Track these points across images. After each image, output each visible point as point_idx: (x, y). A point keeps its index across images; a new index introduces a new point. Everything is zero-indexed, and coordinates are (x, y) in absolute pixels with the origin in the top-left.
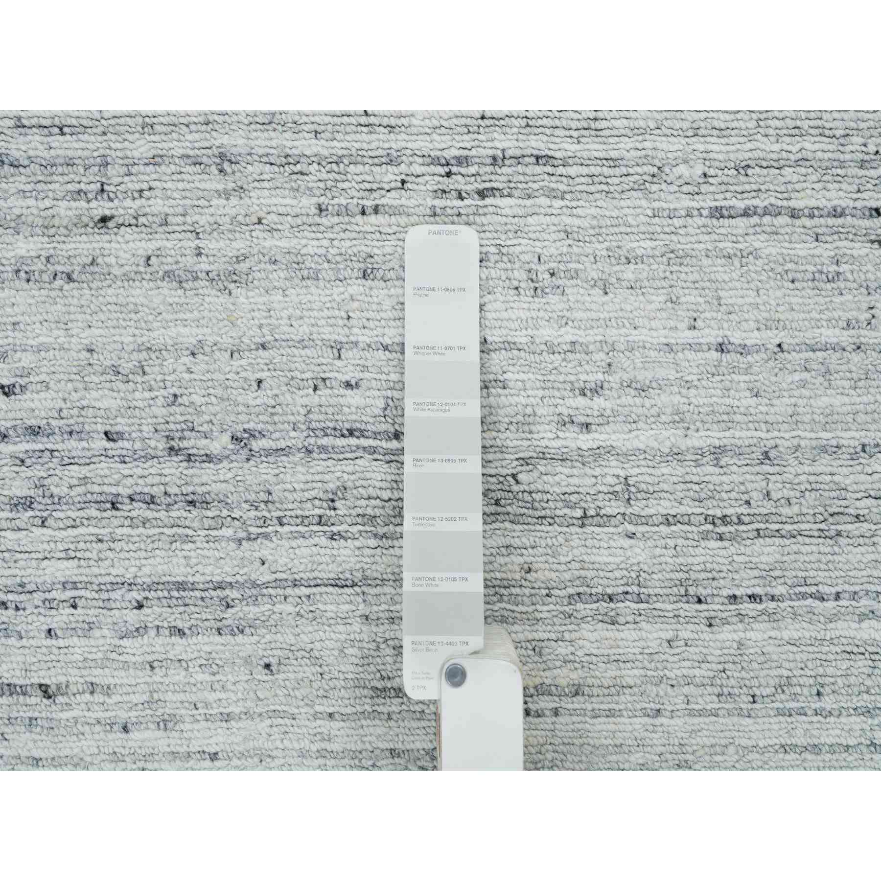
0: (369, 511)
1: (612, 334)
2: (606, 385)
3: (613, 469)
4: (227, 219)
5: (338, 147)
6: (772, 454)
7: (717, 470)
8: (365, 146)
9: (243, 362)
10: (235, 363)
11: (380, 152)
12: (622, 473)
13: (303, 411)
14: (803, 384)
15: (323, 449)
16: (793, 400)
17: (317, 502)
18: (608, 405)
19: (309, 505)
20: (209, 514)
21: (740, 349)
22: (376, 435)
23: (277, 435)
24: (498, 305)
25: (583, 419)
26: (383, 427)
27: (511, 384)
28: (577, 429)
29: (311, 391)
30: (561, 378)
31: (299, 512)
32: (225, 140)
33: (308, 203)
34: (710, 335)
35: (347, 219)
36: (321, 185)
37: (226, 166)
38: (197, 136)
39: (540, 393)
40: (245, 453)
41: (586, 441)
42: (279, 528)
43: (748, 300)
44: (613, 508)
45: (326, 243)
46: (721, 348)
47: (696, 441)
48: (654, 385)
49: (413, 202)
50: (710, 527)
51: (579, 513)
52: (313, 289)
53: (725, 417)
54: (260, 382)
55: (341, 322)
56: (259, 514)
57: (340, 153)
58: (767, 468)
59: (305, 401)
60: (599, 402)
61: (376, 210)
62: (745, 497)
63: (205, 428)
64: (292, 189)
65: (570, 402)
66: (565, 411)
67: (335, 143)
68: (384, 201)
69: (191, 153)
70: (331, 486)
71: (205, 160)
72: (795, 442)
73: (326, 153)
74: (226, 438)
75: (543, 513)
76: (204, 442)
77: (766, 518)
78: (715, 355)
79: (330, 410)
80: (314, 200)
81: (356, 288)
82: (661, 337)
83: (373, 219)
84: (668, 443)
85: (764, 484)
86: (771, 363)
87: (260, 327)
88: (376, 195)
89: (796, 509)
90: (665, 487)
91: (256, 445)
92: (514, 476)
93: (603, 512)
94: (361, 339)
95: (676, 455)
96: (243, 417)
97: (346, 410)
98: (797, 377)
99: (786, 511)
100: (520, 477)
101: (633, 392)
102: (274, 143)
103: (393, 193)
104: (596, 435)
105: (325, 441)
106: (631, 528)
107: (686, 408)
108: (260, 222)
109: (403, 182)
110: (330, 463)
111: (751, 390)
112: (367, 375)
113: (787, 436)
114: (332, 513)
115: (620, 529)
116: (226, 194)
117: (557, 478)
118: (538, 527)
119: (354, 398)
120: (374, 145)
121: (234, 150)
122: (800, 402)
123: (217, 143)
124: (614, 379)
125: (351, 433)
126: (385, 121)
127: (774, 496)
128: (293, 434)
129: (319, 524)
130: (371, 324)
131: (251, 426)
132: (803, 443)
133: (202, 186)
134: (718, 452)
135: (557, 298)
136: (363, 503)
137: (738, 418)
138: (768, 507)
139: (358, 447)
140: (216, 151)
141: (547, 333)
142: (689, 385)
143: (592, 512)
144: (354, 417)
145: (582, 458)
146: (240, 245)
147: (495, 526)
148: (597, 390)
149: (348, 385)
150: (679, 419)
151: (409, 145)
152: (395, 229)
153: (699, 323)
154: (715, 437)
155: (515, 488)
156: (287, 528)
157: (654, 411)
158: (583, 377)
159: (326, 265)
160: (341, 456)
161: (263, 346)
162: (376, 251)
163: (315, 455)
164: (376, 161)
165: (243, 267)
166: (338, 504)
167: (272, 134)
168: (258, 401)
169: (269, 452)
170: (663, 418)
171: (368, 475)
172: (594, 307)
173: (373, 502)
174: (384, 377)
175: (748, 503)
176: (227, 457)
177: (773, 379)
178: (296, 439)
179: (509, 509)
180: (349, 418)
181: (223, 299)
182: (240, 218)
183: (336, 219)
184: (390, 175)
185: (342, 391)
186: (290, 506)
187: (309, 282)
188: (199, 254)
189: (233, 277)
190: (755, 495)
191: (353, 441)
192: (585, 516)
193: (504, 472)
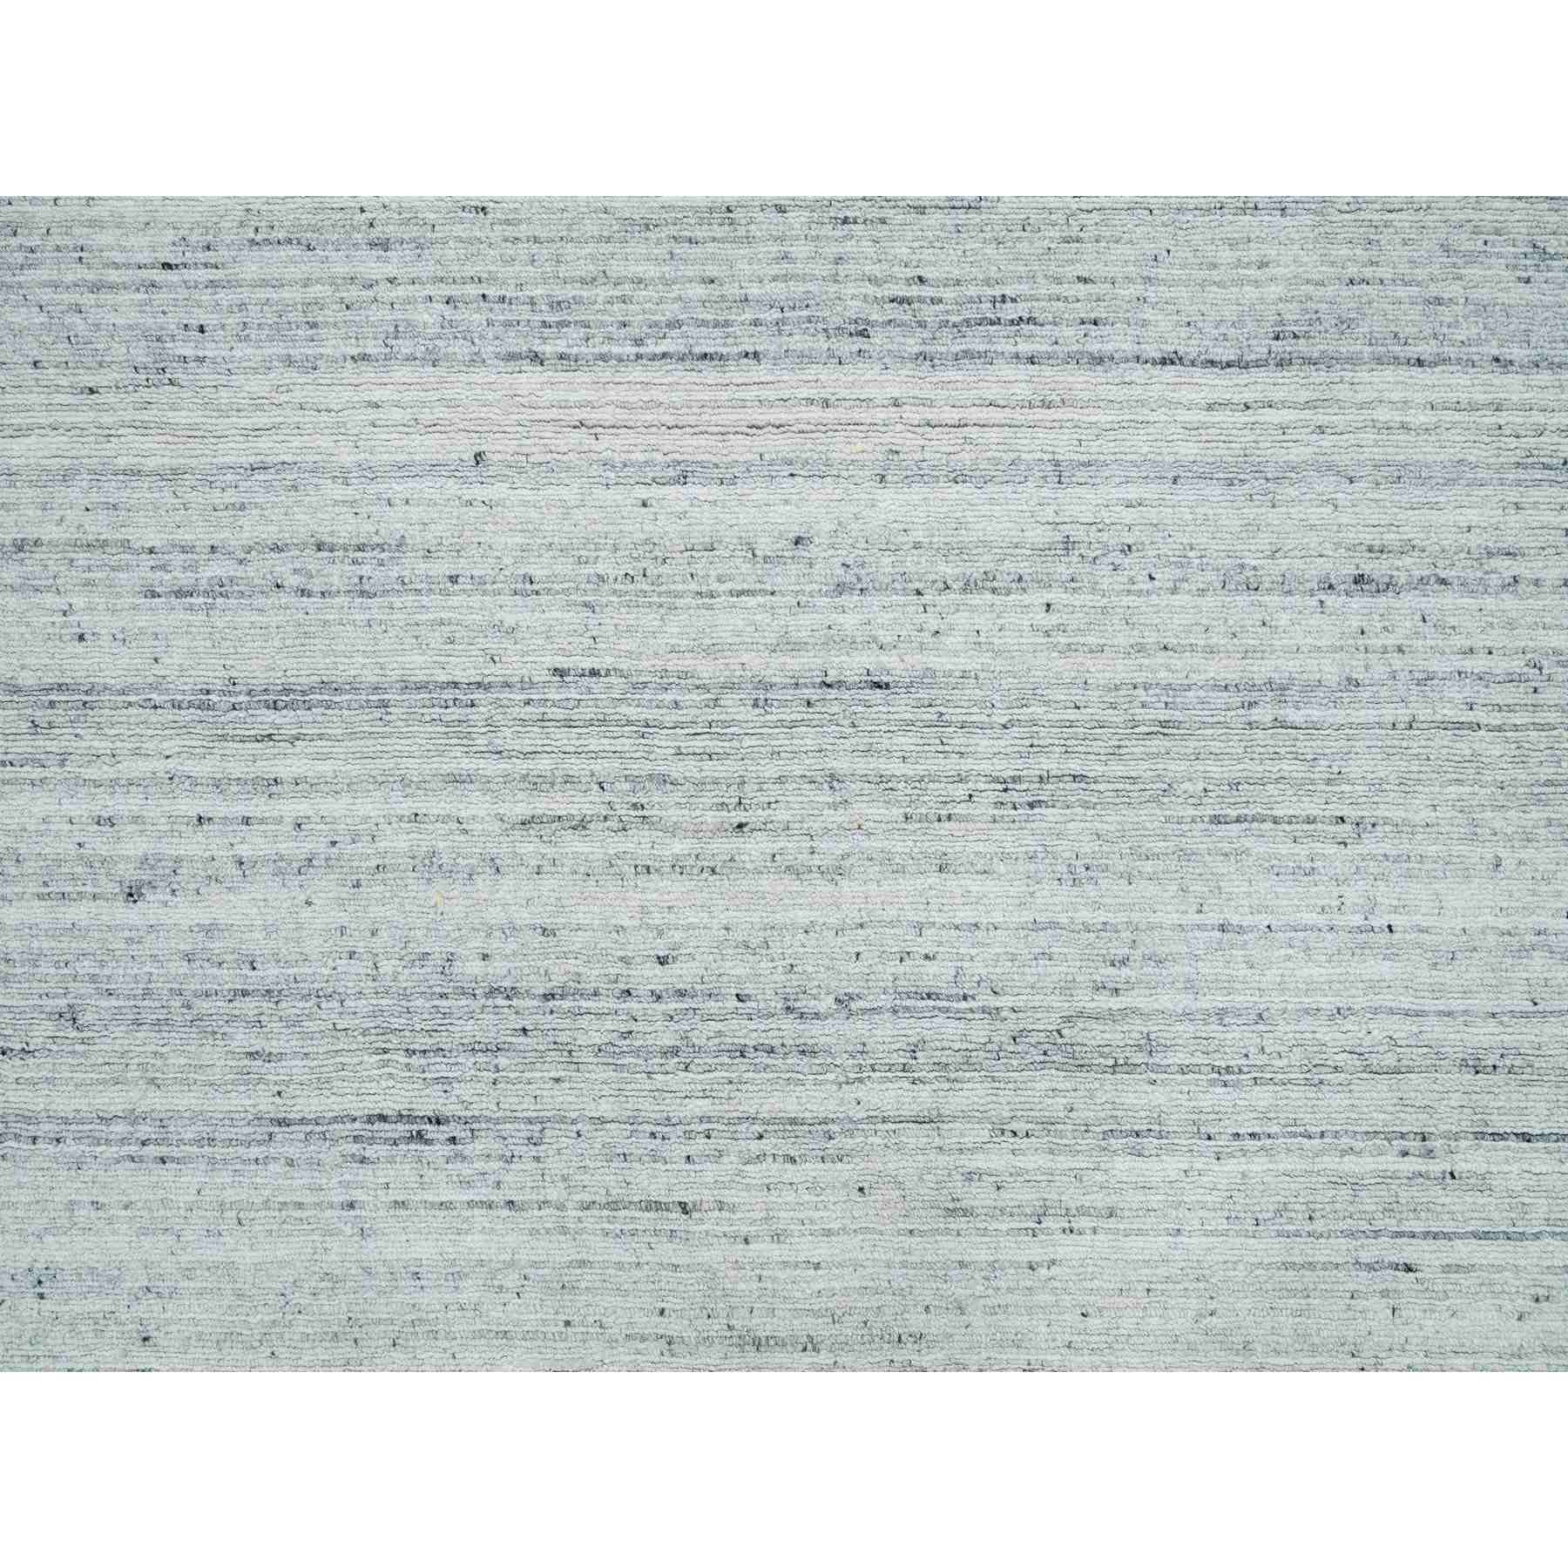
0: (944, 1060)
1: (1136, 917)
2: (1131, 958)
3: (1137, 1027)
4: (835, 826)
5: (920, 769)
6: (1265, 1015)
7: (1221, 1028)
8: (941, 768)
9: (846, 939)
10: (839, 939)
11: (955, 773)
12: (1145, 1030)
13: (891, 979)
14: (1289, 958)
15: (907, 1009)
16: (1280, 971)
17: (901, 1053)
18: (1133, 973)
19: (895, 1054)
20: (818, 1062)
21: (1237, 929)
22: (949, 998)
23: (871, 997)
24: (1045, 893)
25: (1111, 985)
26: (954, 991)
27: (1055, 957)
28: (1108, 993)
29: (898, 962)
30: (1096, 952)
31: (887, 1061)
32: (834, 764)
33: (897, 812)
34: (1213, 918)
35: (926, 825)
36: (908, 798)
37: (835, 784)
38: (813, 761)
39: (1078, 964)
40: (844, 1014)
41: (1115, 1003)
42: (871, 1074)
43: (1242, 889)
44: (1139, 1058)
45: (911, 844)
46: (1223, 928)
47: (1205, 1003)
48: (1170, 958)
49: (978, 812)
50: (1216, 1076)
51: (1111, 1062)
52: (901, 881)
53: (1226, 985)
54: (858, 954)
55: (922, 907)
56: (855, 1062)
57: (922, 773)
58: (1261, 1027)
59: (893, 970)
60: (1125, 971)
61: (949, 817)
62: (1244, 1051)
63: (814, 991)
64: (885, 802)
65: (1102, 971)
66: (1099, 979)
67: (917, 766)
68: (956, 811)
69: (808, 774)
70: (913, 1040)
71: (819, 779)
72: (1284, 1005)
73: (911, 773)
74: (830, 1000)
75: (1081, 1062)
76: (813, 1002)
77: (1262, 1068)
78: (1218, 934)
79: (913, 977)
80: (902, 810)
81: (934, 879)
82: (1175, 918)
83: (947, 825)
84: (1182, 1006)
85: (1259, 1040)
86: (1262, 942)
87: (860, 910)
88: (949, 806)
89: (1285, 1061)
90: (1180, 1042)
91: (853, 1006)
92: (1059, 1031)
93: (1130, 1062)
94: (937, 920)
95: (1187, 1015)
96: (845, 983)
97: (925, 977)
98: (1283, 952)
99: (1278, 1063)
100: (1064, 1032)
101: (1153, 964)
102: (871, 766)
103: (962, 805)
104: (1124, 999)
105: (908, 1003)
106: (1154, 1076)
107: (1195, 976)
108: (859, 828)
109: (970, 796)
110: (912, 1020)
111: (1247, 963)
112: (941, 949)
113: (1276, 1000)
114: (914, 1062)
115: (1143, 1076)
116: (834, 806)
117: (1093, 1033)
118: (1078, 1074)
119: (932, 968)
120: (949, 767)
121: (841, 772)
122: (1286, 972)
123: (829, 766)
124: (1137, 954)
125: (929, 996)
126: (957, 749)
127: (1268, 1051)
128: (883, 997)
129: (903, 1071)
130: (945, 908)
131: (850, 990)
132: (1290, 1007)
133: (817, 799)
134: (1221, 1014)
135: (1091, 887)
136: (938, 1053)
137: (1237, 986)
138: (1262, 1060)
139: (934, 1008)
140: (828, 773)
141: (1084, 915)
142: (1197, 958)
143: (1121, 1061)
144: (931, 983)
145: (1112, 1016)
146: (845, 846)
147: (1042, 1072)
148: (1124, 962)
149: (927, 957)
150: (1190, 986)
151: (975, 767)
152: (963, 832)
153: (1205, 908)
154: (1220, 1001)
155: (1060, 1041)
156: (878, 1074)
157: (1170, 980)
158: (1113, 951)
159: (911, 862)
160: (921, 1015)
161: (861, 926)
162: (950, 850)
163: (900, 1014)
164: (950, 779)
165: (847, 863)
166: (918, 1054)
167: (870, 759)
168: (857, 970)
169: (865, 1011)
170: (1178, 985)
171: (943, 1030)
172: (1122, 894)
173: (947, 1052)
174: (955, 950)
175: (1246, 1056)
176: (832, 1015)
177: (1265, 954)
178: (885, 1001)
179: (1054, 1058)
180: (927, 984)
181: (831, 888)
182: (845, 825)
183: (919, 825)
184: (960, 791)
185: (922, 962)
186: (881, 1056)
187: (897, 875)
188: (813, 853)
189: (840, 872)
190: (1252, 1049)
191: (931, 1003)
192: (1116, 1065)
193: (1051, 1028)
